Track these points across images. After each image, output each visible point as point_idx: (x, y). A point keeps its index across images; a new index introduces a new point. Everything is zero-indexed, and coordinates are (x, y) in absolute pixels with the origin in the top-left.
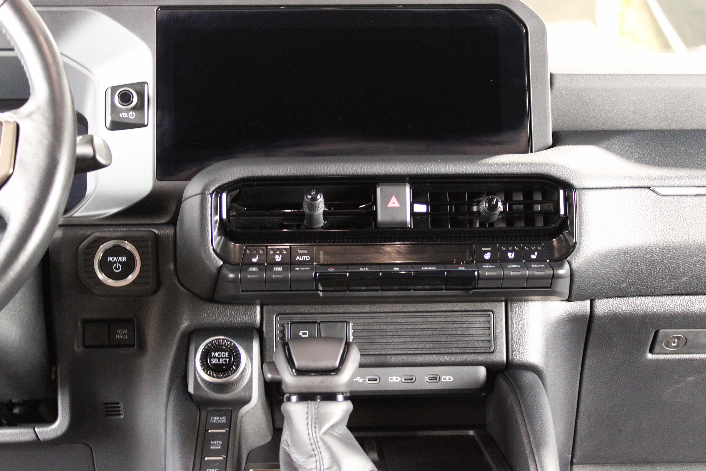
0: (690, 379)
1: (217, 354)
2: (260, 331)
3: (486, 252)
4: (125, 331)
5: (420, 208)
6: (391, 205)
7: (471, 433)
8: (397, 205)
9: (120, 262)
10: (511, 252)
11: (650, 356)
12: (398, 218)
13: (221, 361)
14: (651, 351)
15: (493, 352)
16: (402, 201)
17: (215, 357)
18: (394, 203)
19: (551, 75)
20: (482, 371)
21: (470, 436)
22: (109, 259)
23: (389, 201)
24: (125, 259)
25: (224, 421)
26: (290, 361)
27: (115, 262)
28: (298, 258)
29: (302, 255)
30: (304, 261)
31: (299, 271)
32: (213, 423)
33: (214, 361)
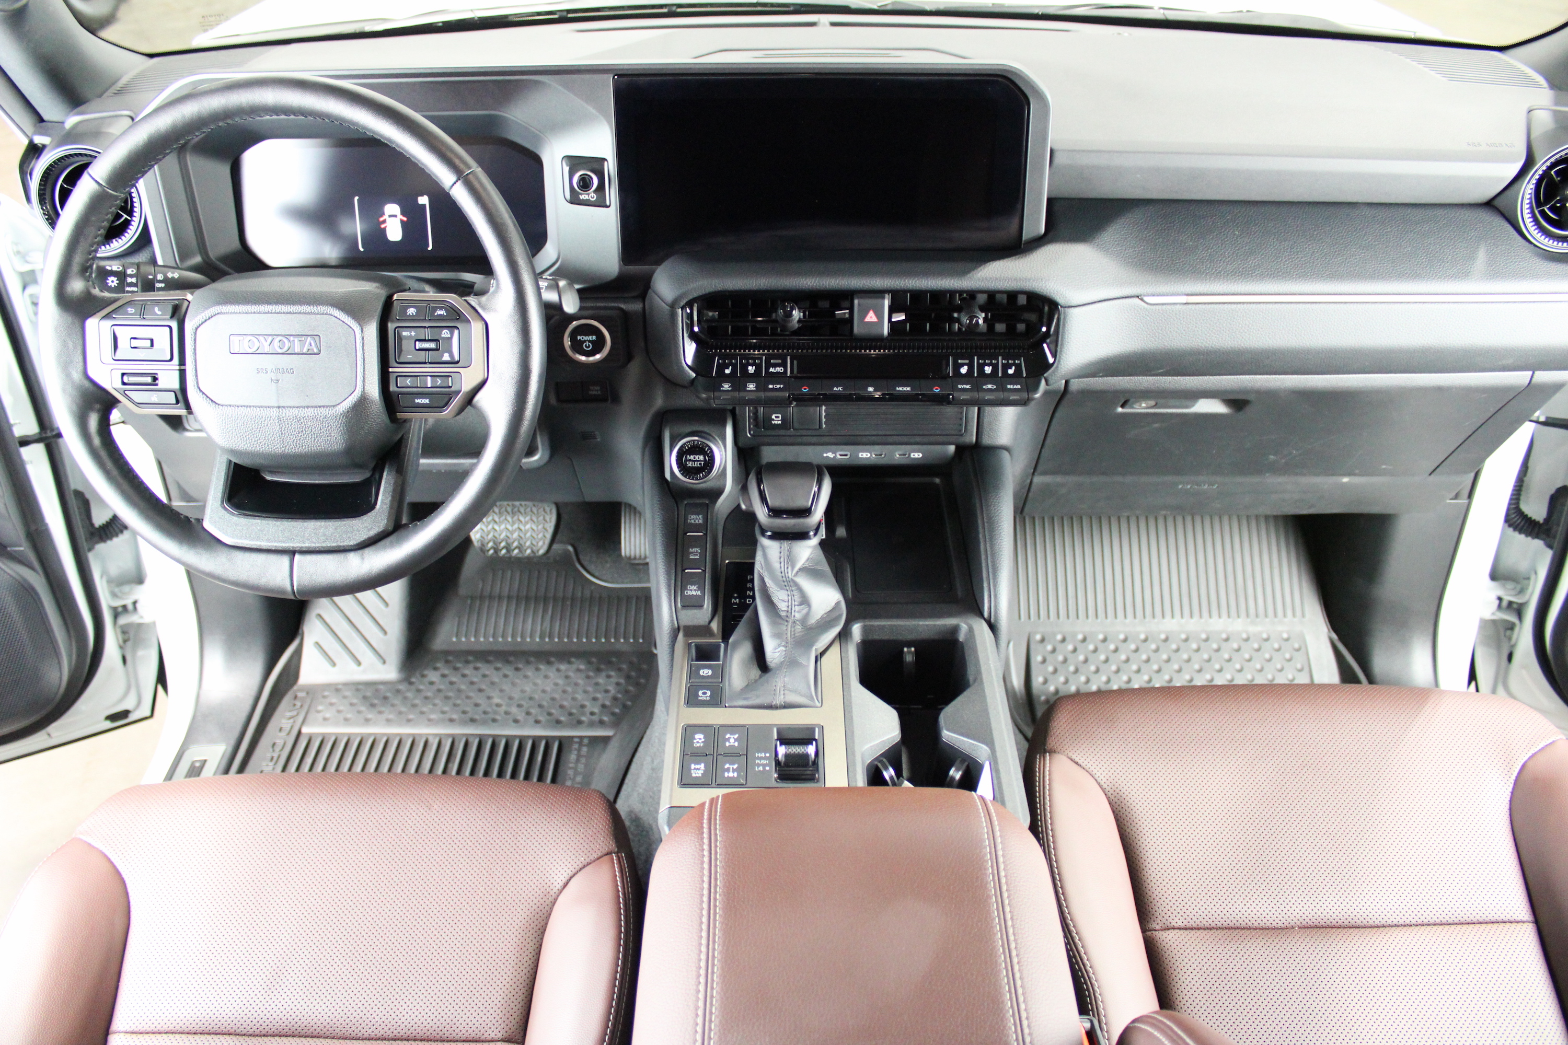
0: (1157, 425)
1: (692, 457)
2: (733, 412)
3: (963, 365)
4: (598, 388)
5: (900, 317)
6: (868, 319)
7: (937, 480)
8: (874, 319)
9: (589, 341)
10: (988, 365)
11: (1120, 410)
12: (874, 331)
13: (697, 464)
14: (1123, 406)
15: (962, 435)
16: (879, 315)
17: (690, 460)
18: (871, 317)
19: (1052, 150)
20: (952, 448)
21: (935, 484)
22: (579, 338)
23: (865, 317)
24: (594, 338)
25: (701, 521)
26: (763, 499)
27: (585, 341)
28: (772, 370)
29: (775, 366)
30: (778, 373)
31: (773, 389)
32: (691, 524)
33: (690, 464)
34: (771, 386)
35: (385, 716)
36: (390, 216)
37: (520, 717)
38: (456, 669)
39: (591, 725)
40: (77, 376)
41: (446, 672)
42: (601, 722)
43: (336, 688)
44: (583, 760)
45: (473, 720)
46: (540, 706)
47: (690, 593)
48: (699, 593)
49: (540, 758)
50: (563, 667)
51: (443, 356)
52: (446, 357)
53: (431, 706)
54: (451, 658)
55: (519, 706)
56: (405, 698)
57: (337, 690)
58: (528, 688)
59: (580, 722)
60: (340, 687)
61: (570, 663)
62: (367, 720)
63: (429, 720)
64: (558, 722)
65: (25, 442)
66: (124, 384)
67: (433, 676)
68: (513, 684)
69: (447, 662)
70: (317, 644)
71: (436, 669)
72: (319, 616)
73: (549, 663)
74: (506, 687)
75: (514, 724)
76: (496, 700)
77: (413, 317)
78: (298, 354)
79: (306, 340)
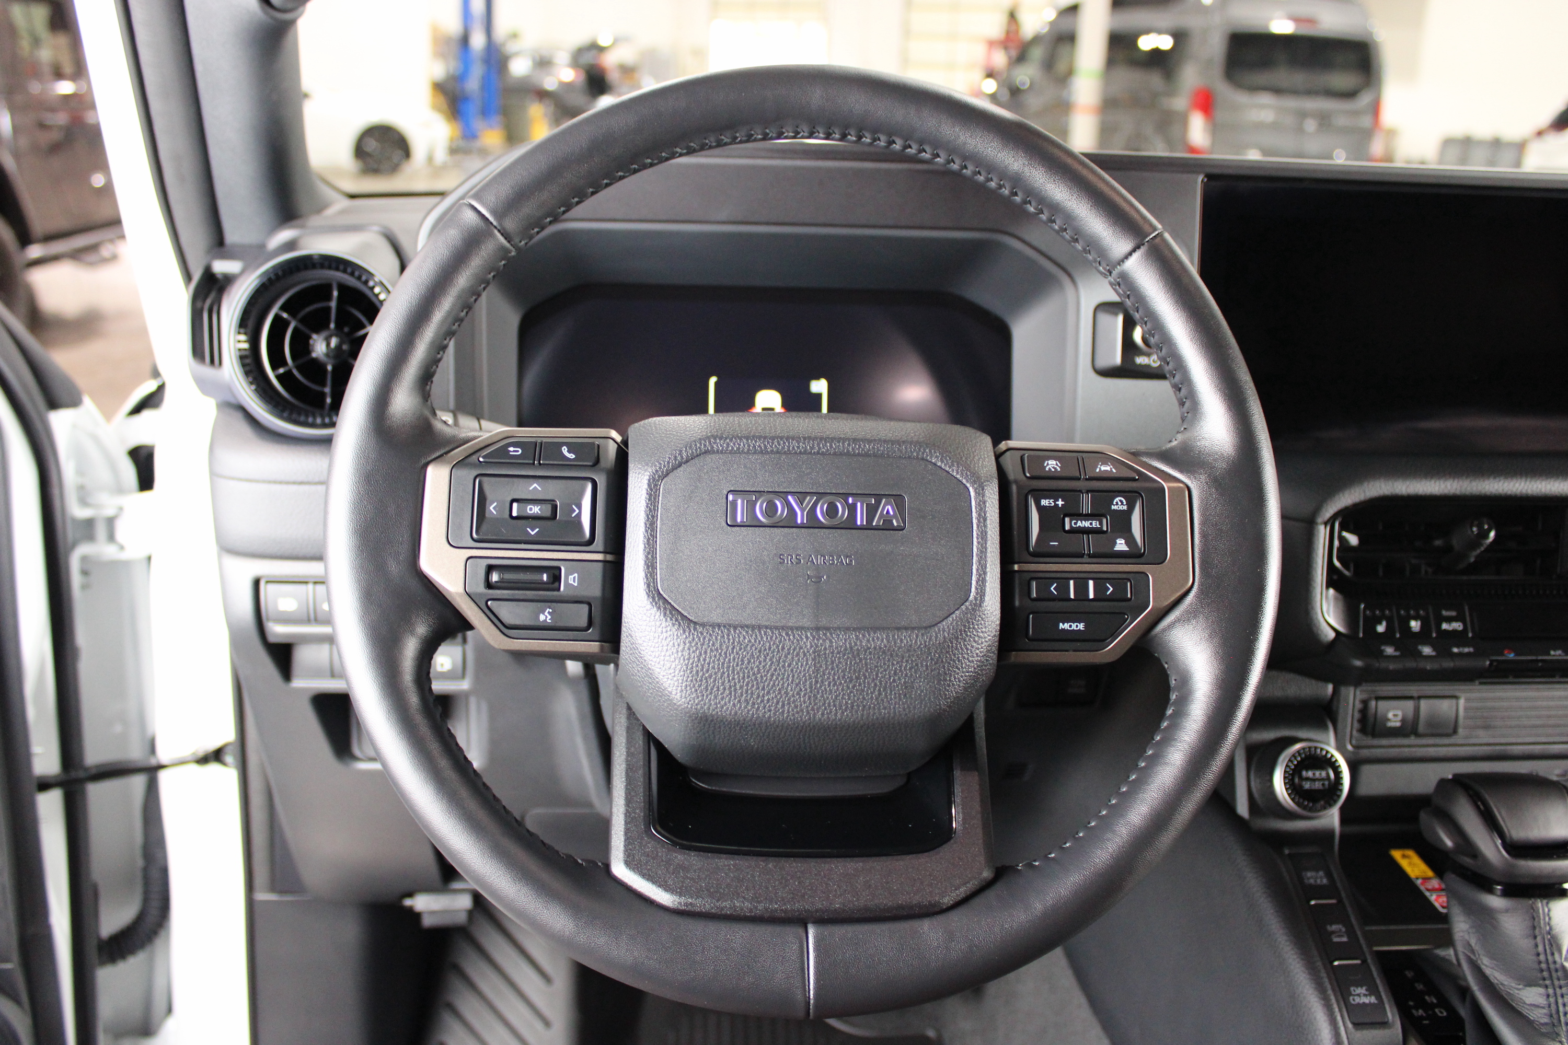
1: (1310, 774)
4: (1083, 682)
13: (1318, 785)
17: (1307, 779)
25: (1325, 881)
26: (1493, 828)
28: (1445, 626)
29: (1449, 620)
30: (1454, 632)
31: (1460, 655)
32: (1311, 885)
33: (1307, 785)
34: (1455, 650)
40: (395, 568)
47: (1358, 1000)
48: (1373, 999)
52: (1121, 545)
65: (44, 785)
66: (489, 585)
77: (1057, 475)
78: (861, 528)
79: (878, 503)
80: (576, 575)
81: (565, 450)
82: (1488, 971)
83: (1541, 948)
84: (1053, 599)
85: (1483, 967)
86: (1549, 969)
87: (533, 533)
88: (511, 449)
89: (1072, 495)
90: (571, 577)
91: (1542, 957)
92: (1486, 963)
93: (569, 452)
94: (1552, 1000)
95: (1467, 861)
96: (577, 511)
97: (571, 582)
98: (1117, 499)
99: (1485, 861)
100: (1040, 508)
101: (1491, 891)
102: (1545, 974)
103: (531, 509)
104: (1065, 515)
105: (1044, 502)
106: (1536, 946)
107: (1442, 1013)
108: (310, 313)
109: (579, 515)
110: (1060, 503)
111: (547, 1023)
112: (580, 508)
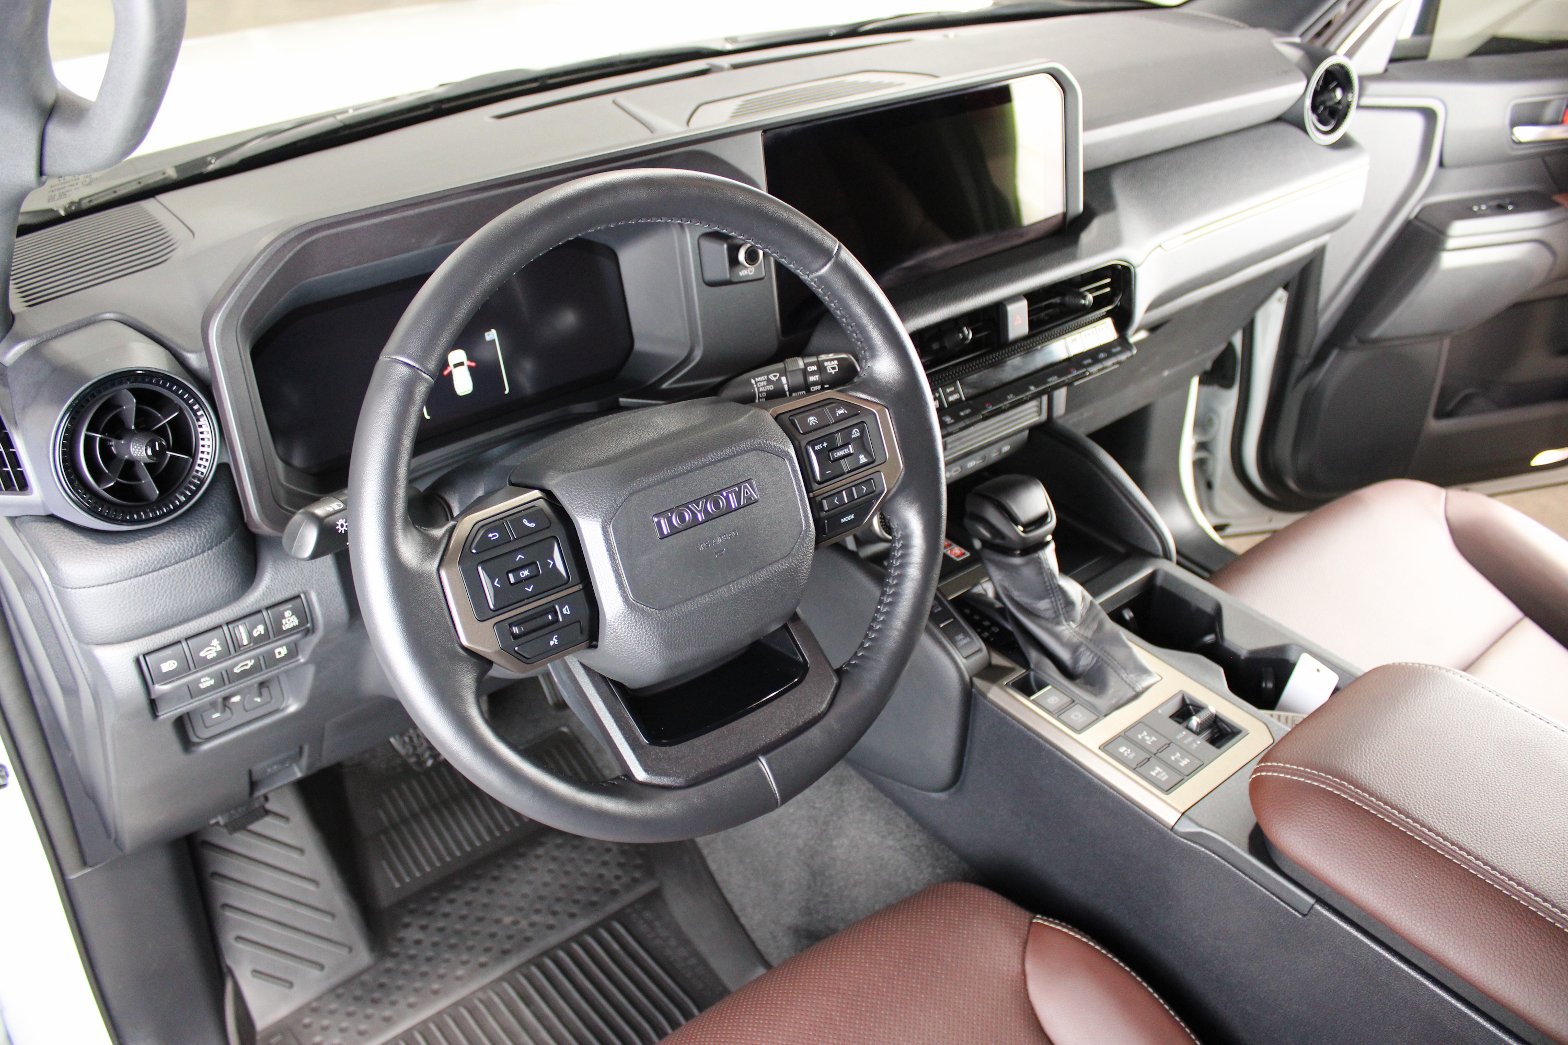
16: (1023, 317)
29: (951, 394)
30: (956, 401)
31: (966, 416)
35: (402, 1004)
36: (456, 366)
37: (551, 920)
38: (430, 913)
39: (628, 887)
41: (423, 922)
42: (635, 880)
43: (311, 1009)
44: (657, 924)
45: (505, 952)
46: (558, 900)
49: (616, 947)
50: (540, 851)
51: (859, 460)
52: (862, 459)
53: (444, 965)
54: (412, 906)
55: (537, 911)
56: (405, 973)
57: (315, 1010)
58: (527, 889)
59: (615, 893)
60: (315, 1004)
61: (541, 844)
62: (387, 1020)
63: (459, 978)
64: (593, 904)
66: (514, 637)
67: (413, 934)
68: (507, 894)
69: (412, 912)
70: (256, 972)
71: (407, 926)
72: (239, 938)
73: (522, 856)
74: (504, 901)
75: (549, 932)
76: (508, 920)
77: (818, 426)
78: (736, 509)
79: (740, 489)
80: (567, 607)
81: (525, 522)
82: (1018, 599)
83: (1046, 579)
84: (837, 507)
85: (1015, 598)
86: (1052, 589)
87: (530, 590)
88: (490, 535)
89: (830, 437)
90: (564, 610)
91: (1048, 584)
92: (1016, 594)
93: (529, 522)
94: (1054, 604)
95: (998, 541)
96: (552, 563)
97: (565, 612)
98: (854, 431)
99: (1010, 539)
100: (816, 452)
101: (1014, 555)
102: (1050, 592)
103: (523, 574)
104: (829, 452)
105: (817, 448)
106: (1044, 578)
107: (996, 630)
108: (109, 421)
109: (554, 564)
110: (825, 445)
111: (301, 851)
112: (553, 560)
